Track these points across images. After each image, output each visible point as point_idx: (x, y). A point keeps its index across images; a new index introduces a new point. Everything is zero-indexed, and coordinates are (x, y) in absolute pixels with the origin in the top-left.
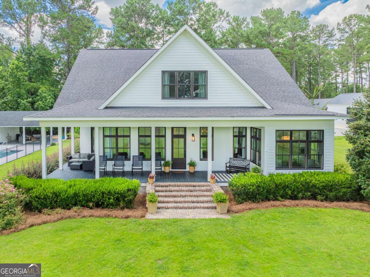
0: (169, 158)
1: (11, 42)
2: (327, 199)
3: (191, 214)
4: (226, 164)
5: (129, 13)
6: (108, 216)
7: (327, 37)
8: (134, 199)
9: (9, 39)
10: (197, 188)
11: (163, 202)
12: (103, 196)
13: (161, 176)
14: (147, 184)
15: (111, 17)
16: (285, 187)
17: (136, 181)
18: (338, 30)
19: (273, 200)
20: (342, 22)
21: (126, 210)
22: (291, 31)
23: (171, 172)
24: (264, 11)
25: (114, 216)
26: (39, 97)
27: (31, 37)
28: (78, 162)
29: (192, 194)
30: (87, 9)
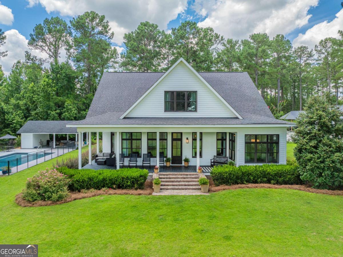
0: (169, 156)
1: (43, 62)
2: (278, 183)
3: (183, 193)
4: (211, 160)
5: (140, 38)
6: (127, 194)
7: (307, 57)
8: (144, 182)
9: (40, 60)
10: (189, 176)
11: (165, 185)
12: (123, 180)
13: (163, 168)
14: (154, 173)
15: (124, 41)
16: (249, 174)
17: (145, 171)
18: (316, 52)
19: (241, 184)
20: (319, 44)
21: (139, 190)
22: (276, 52)
23: (171, 166)
24: (252, 36)
25: (130, 194)
26: (65, 109)
27: (58, 58)
28: (103, 159)
29: (185, 180)
30: (105, 34)
